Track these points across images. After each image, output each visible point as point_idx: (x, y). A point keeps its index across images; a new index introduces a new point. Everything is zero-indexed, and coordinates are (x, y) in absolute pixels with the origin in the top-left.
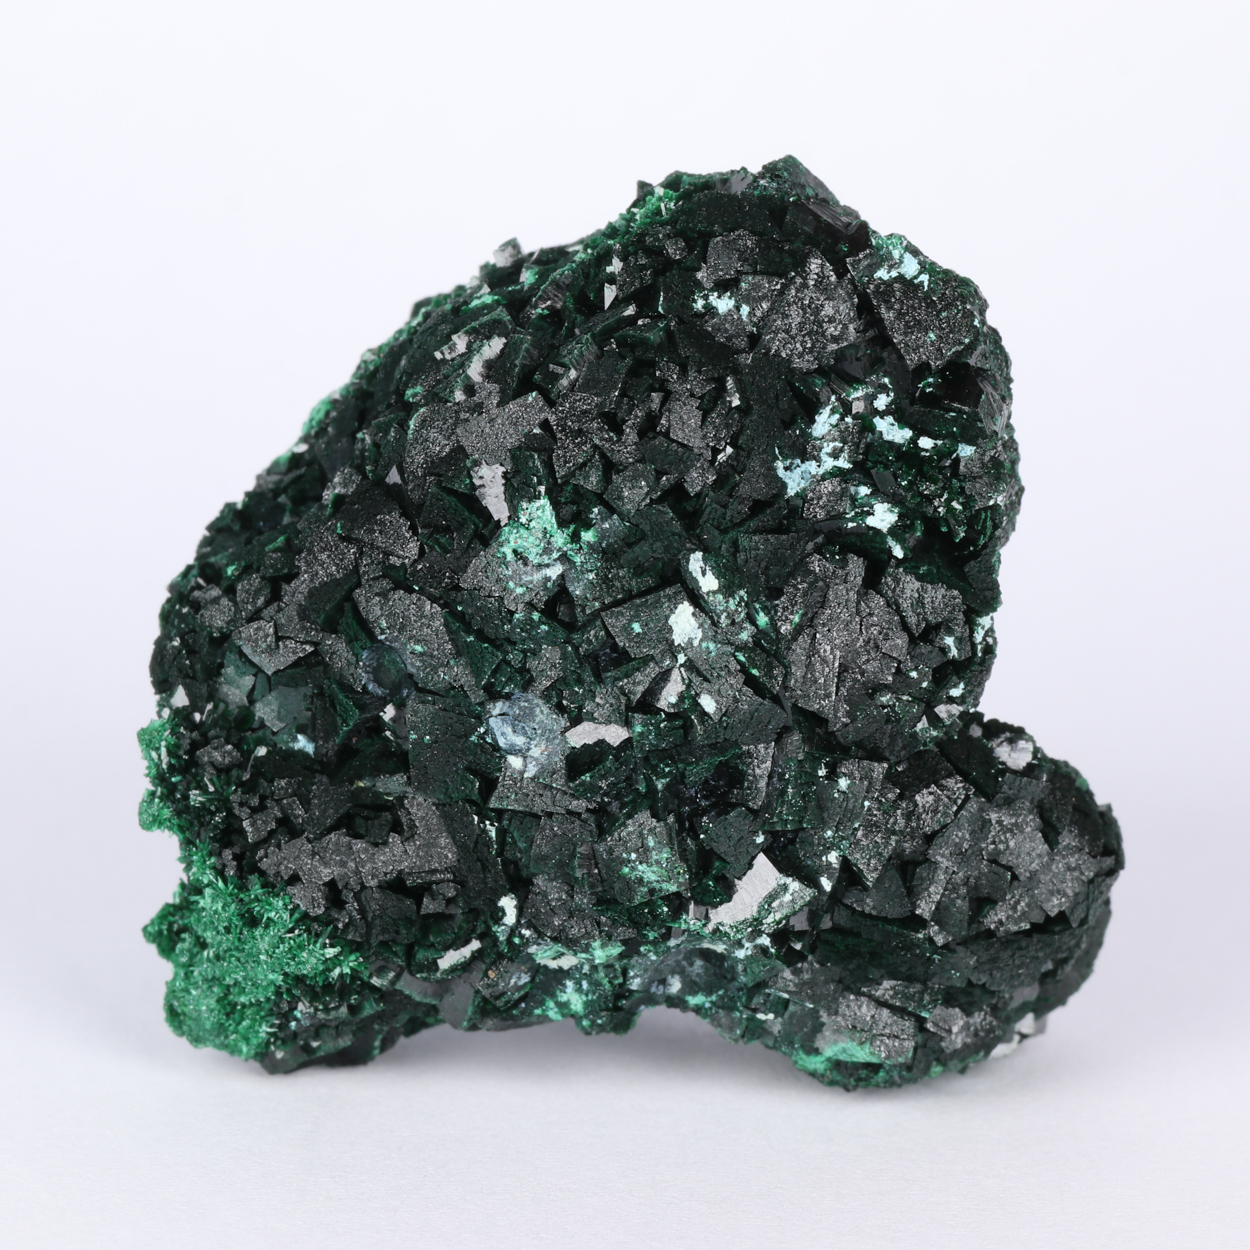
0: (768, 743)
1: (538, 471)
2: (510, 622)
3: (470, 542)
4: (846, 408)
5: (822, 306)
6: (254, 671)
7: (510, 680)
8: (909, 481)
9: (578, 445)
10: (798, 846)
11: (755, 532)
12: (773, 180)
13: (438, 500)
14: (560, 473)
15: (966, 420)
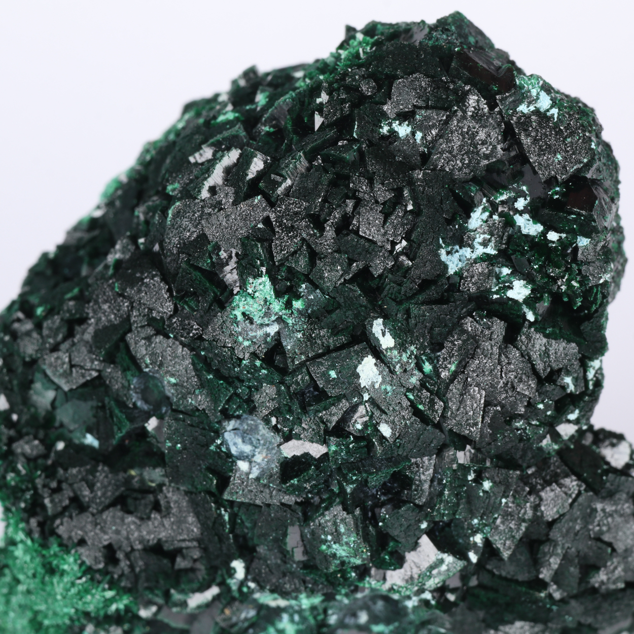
0: (431, 456)
1: (261, 256)
2: (239, 366)
3: (211, 305)
4: (493, 207)
5: (477, 132)
6: (55, 387)
7: (239, 407)
8: (540, 266)
9: (291, 238)
10: (452, 528)
11: (423, 303)
12: (443, 33)
13: (187, 273)
14: (277, 258)
15: (584, 220)
